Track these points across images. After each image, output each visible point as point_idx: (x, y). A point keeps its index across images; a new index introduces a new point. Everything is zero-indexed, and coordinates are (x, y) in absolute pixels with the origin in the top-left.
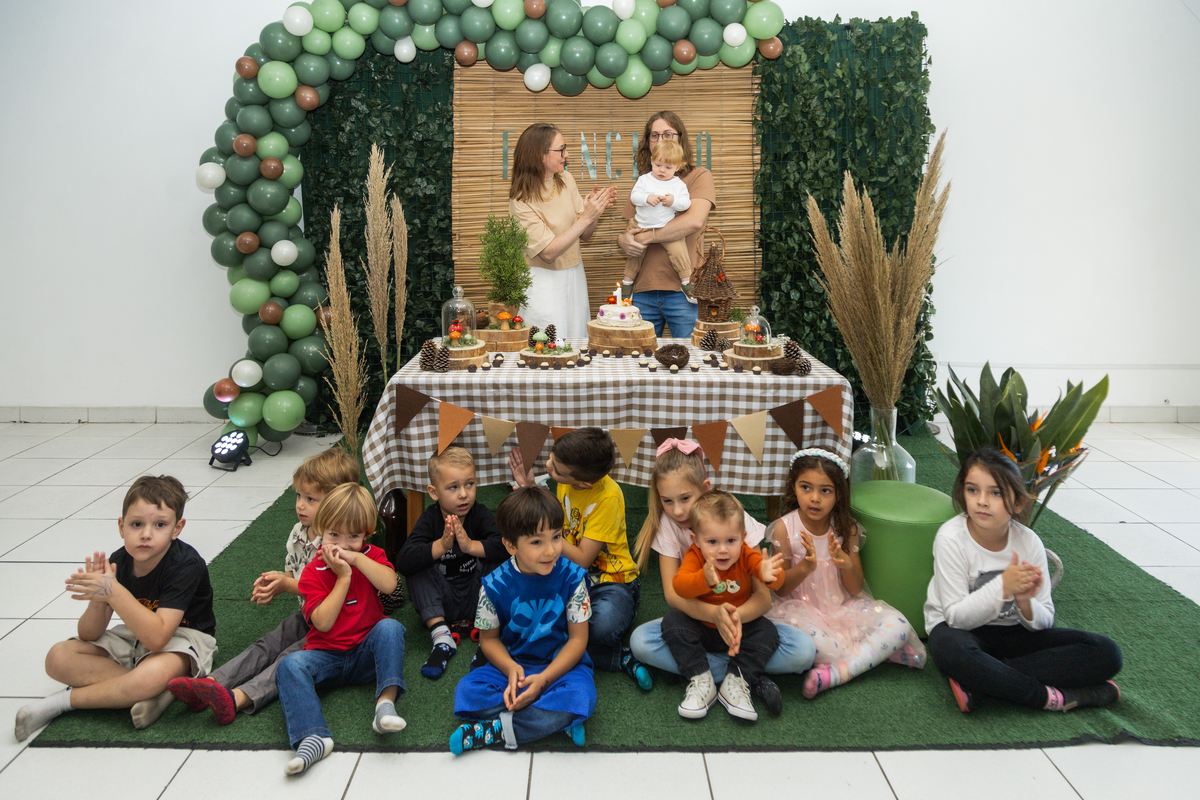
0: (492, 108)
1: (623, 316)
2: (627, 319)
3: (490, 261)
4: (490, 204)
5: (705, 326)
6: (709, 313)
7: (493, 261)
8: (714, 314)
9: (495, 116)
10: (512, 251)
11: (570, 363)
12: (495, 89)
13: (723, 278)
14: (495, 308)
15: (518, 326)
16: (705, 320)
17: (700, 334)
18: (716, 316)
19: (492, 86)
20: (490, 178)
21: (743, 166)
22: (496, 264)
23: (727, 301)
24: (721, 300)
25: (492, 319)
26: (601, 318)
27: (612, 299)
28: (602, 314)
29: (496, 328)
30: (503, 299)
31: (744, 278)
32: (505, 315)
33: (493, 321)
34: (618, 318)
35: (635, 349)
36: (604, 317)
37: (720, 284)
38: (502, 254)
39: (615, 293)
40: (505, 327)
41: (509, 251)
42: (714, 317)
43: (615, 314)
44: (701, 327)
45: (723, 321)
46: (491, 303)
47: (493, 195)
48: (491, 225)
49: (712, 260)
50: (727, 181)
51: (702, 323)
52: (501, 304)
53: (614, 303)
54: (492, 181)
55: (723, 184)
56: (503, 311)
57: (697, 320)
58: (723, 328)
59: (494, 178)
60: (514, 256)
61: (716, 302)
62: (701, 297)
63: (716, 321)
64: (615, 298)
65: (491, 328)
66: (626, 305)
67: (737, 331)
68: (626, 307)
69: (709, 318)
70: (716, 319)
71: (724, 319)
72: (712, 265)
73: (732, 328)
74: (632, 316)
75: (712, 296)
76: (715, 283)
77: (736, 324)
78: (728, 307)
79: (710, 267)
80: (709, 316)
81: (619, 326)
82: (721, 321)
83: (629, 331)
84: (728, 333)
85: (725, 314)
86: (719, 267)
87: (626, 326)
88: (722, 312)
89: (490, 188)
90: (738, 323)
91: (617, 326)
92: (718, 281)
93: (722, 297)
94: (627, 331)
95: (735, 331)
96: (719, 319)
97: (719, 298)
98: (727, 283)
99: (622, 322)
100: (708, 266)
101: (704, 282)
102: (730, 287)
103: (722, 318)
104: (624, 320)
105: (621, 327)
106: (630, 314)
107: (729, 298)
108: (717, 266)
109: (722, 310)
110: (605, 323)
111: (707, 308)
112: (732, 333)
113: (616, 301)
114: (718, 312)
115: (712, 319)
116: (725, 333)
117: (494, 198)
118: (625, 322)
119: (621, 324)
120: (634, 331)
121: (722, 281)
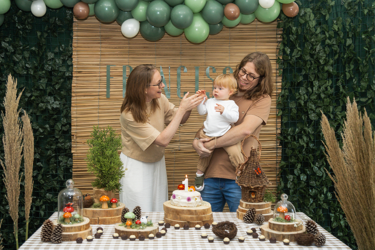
0: (100, 49)
1: (189, 199)
2: (192, 201)
3: (94, 159)
4: (97, 115)
5: (246, 205)
6: (250, 196)
7: (96, 160)
8: (253, 196)
9: (101, 55)
10: (110, 152)
11: (151, 235)
12: (102, 36)
13: (260, 171)
14: (98, 192)
15: (114, 206)
16: (247, 201)
17: (243, 211)
18: (255, 198)
19: (99, 34)
20: (98, 97)
22: (99, 161)
23: (262, 188)
24: (258, 187)
25: (96, 200)
26: (174, 200)
27: (181, 186)
28: (174, 197)
29: (99, 207)
30: (104, 186)
31: (269, 166)
32: (105, 198)
33: (97, 202)
34: (186, 201)
35: (198, 223)
36: (176, 199)
37: (258, 176)
38: (103, 154)
39: (183, 183)
40: (105, 207)
41: (108, 152)
42: (253, 199)
43: (183, 198)
44: (244, 206)
45: (260, 201)
46: (95, 189)
47: (99, 109)
48: (95, 133)
49: (252, 159)
51: (245, 203)
52: (102, 190)
53: (183, 189)
54: (99, 99)
56: (103, 195)
57: (241, 201)
58: (260, 207)
59: (100, 97)
60: (112, 156)
61: (255, 188)
62: (245, 185)
63: (255, 202)
64: (184, 186)
65: (95, 207)
66: (191, 191)
67: (269, 209)
68: (191, 192)
69: (249, 199)
70: (255, 200)
71: (260, 200)
72: (252, 162)
73: (266, 206)
74: (196, 199)
75: (252, 184)
76: (254, 175)
77: (268, 204)
78: (263, 192)
79: (251, 164)
80: (249, 198)
81: (186, 207)
82: (258, 202)
83: (194, 210)
84: (263, 210)
85: (261, 196)
86: (257, 164)
87: (191, 206)
88: (258, 195)
89: (98, 104)
90: (270, 203)
91: (185, 207)
92: (256, 174)
93: (259, 185)
94: (192, 210)
95: (268, 209)
96: (257, 200)
97: (257, 186)
98: (262, 175)
99: (189, 203)
100: (249, 163)
101: (246, 174)
102: (264, 178)
103: (259, 200)
104: (190, 202)
105: (188, 207)
106: (194, 197)
107: (264, 186)
108: (256, 163)
109: (258, 194)
110: (177, 204)
111: (248, 192)
112: (266, 210)
113: (184, 187)
114: (256, 196)
115: (252, 200)
116: (261, 211)
117: (100, 111)
118: (191, 203)
119: (188, 205)
120: (197, 210)
121: (259, 173)
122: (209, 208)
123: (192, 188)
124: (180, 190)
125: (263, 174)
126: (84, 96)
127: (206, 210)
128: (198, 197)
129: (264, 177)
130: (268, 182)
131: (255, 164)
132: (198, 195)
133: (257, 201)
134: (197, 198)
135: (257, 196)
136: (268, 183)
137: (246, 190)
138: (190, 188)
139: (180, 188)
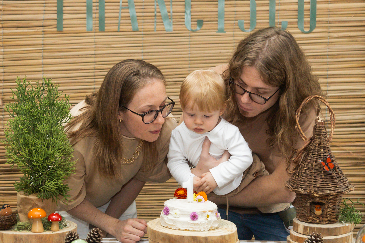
1: (194, 217)
2: (201, 219)
3: (17, 140)
5: (305, 228)
6: (312, 212)
7: (21, 141)
8: (318, 212)
10: (47, 127)
13: (331, 165)
14: (24, 202)
15: (55, 227)
16: (306, 220)
18: (321, 215)
20: (41, 29)
21: (356, 15)
22: (26, 144)
23: (336, 196)
24: (328, 195)
25: (21, 216)
26: (166, 218)
27: (181, 192)
28: (167, 212)
29: (26, 228)
30: (35, 190)
31: (354, 156)
32: (38, 213)
33: (23, 220)
34: (188, 219)
36: (169, 217)
38: (34, 130)
40: (38, 228)
41: (43, 127)
42: (318, 217)
43: (183, 214)
44: (301, 229)
45: (330, 222)
46: (21, 195)
47: (44, 51)
49: (317, 141)
50: (336, 35)
51: (302, 225)
52: (33, 197)
53: (184, 196)
54: (44, 32)
55: (330, 37)
56: (34, 206)
57: (295, 221)
58: (330, 232)
59: (46, 29)
60: (50, 133)
61: (321, 197)
62: (302, 191)
63: (321, 222)
64: (185, 190)
65: (20, 229)
66: (200, 201)
67: (349, 236)
68: (199, 203)
69: (311, 217)
70: (321, 219)
71: (332, 220)
72: (317, 148)
73: (342, 232)
74: (208, 216)
75: (316, 189)
76: (321, 171)
77: (348, 227)
78: (337, 204)
79: (314, 150)
80: (311, 216)
81: (189, 230)
82: (327, 222)
83: (203, 238)
84: (336, 239)
85: (333, 213)
86: (327, 150)
87: (199, 229)
88: (328, 210)
89: (41, 42)
90: (350, 225)
91: (186, 230)
92: (324, 169)
93: (330, 190)
94: (200, 237)
95: (346, 237)
96: (326, 219)
97: (325, 193)
98: (336, 171)
99: (194, 224)
100: (311, 149)
101: (306, 170)
102: (340, 177)
103: (329, 218)
104: (195, 222)
105: (191, 231)
106: (204, 212)
107: (338, 192)
108: (324, 149)
109: (328, 208)
110: (171, 225)
111: (308, 204)
112: (342, 238)
113: (187, 194)
114: (323, 211)
115: (316, 219)
116: (332, 240)
117: (46, 54)
118: (197, 224)
119: (192, 227)
120: (209, 237)
121: (329, 168)
122: (232, 232)
123: (201, 195)
124: (178, 198)
125: (337, 170)
126: (18, 27)
127: (227, 238)
128: (211, 211)
129: (340, 175)
130: (347, 185)
131: (322, 150)
132: (211, 209)
133: (326, 221)
134: (209, 213)
135: (325, 212)
136: (347, 187)
137: (305, 200)
138: (196, 196)
139: (178, 194)
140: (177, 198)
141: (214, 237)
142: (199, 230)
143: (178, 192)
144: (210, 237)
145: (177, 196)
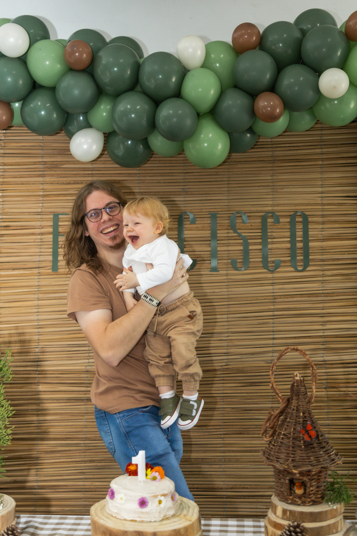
0: (41, 187)
1: (143, 503)
2: (152, 506)
4: (36, 303)
5: (284, 511)
6: (292, 491)
9: (44, 196)
12: (45, 163)
13: (313, 433)
16: (284, 499)
17: (276, 526)
19: (40, 160)
21: (349, 253)
23: (320, 472)
24: (309, 471)
26: (111, 502)
28: (112, 495)
34: (136, 506)
36: (115, 502)
37: (308, 446)
39: (135, 460)
42: (300, 497)
43: (131, 497)
44: (279, 512)
45: (315, 503)
47: (40, 292)
49: (294, 402)
50: (329, 273)
51: (281, 506)
54: (39, 274)
58: (314, 517)
59: (42, 271)
61: (301, 474)
62: (278, 465)
63: (304, 504)
64: (136, 466)
66: (154, 479)
67: (338, 522)
68: (154, 482)
69: (291, 497)
70: (304, 500)
71: (316, 500)
72: (295, 411)
73: (329, 516)
74: (160, 502)
75: (295, 464)
76: (300, 441)
77: (336, 510)
78: (322, 480)
79: (292, 414)
80: (291, 495)
81: (136, 521)
82: (311, 503)
83: (150, 533)
84: (322, 527)
85: (318, 491)
86: (306, 415)
88: (311, 489)
89: (36, 283)
90: (339, 507)
91: (132, 521)
92: (303, 439)
93: (311, 465)
94: (147, 532)
95: (334, 524)
96: (309, 500)
97: (305, 469)
98: (319, 440)
99: (142, 513)
100: (289, 413)
101: (283, 438)
102: (324, 447)
103: (313, 498)
104: (145, 510)
105: (139, 521)
106: (156, 497)
107: (322, 468)
108: (303, 413)
109: (311, 486)
110: (115, 513)
111: (287, 481)
112: (329, 526)
114: (305, 490)
115: (297, 500)
116: (317, 528)
117: (41, 295)
118: (147, 513)
119: (140, 516)
120: (158, 532)
121: (310, 437)
122: (190, 523)
123: (156, 471)
124: (130, 475)
125: (320, 438)
126: (14, 269)
127: (183, 532)
128: (164, 495)
129: (324, 444)
130: (333, 457)
131: (301, 414)
132: (165, 492)
133: (309, 502)
134: (162, 498)
135: (308, 491)
136: (333, 460)
137: (283, 475)
138: (151, 472)
139: (129, 470)
140: (128, 474)
141: (165, 532)
142: (149, 521)
143: (129, 467)
144: (160, 532)
145: (128, 473)
